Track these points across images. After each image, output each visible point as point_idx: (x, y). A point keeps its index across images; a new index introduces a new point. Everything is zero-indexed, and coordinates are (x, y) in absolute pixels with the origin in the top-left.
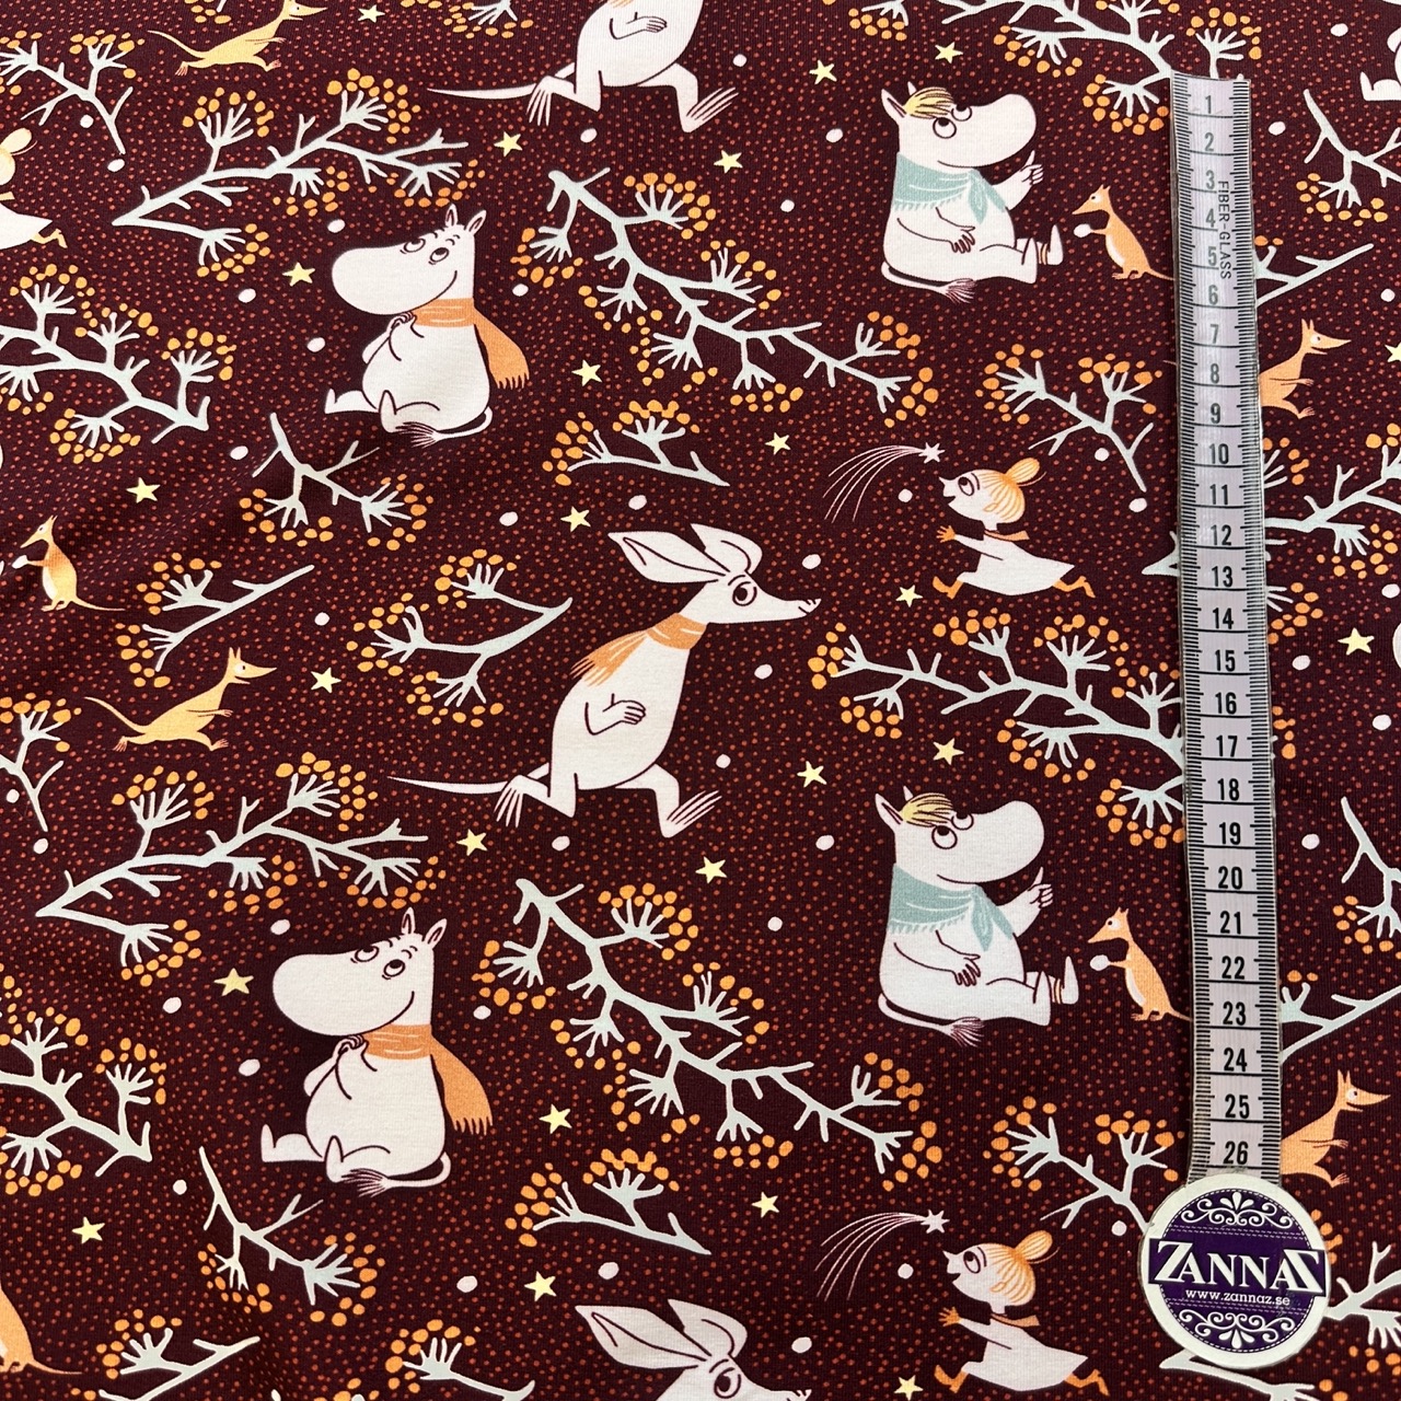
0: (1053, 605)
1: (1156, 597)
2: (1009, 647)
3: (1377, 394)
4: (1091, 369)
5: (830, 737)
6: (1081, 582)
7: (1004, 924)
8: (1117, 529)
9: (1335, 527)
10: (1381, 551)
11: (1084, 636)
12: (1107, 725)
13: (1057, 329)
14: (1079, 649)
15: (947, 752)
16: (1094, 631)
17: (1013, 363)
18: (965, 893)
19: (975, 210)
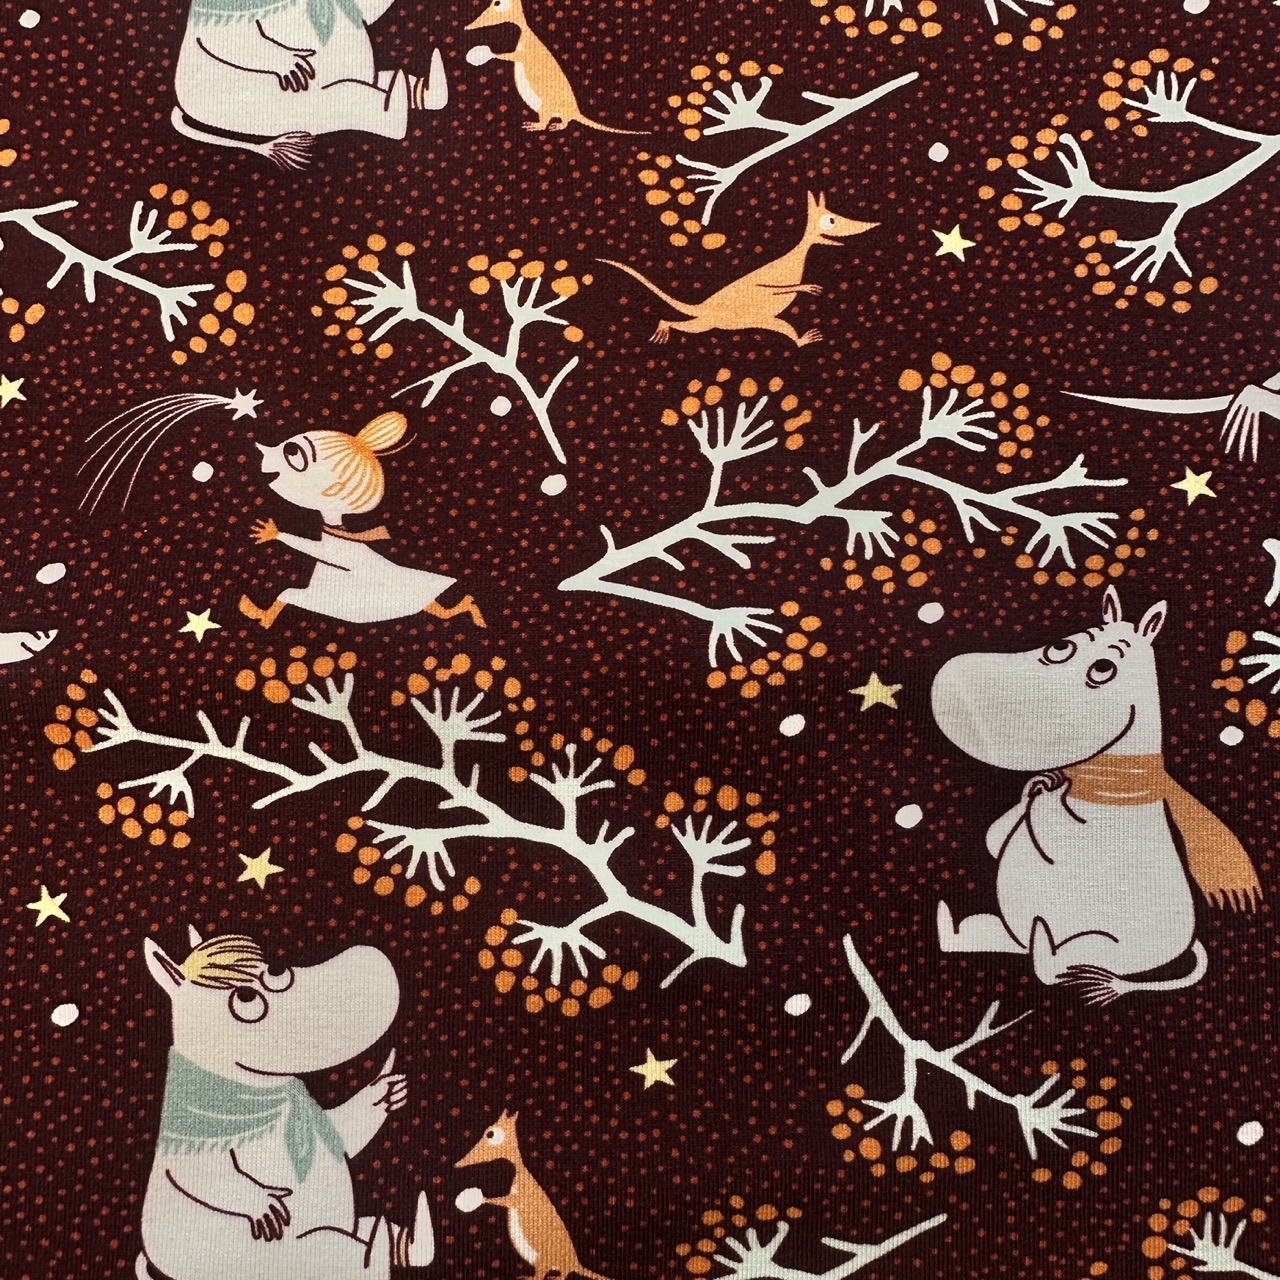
0: (422, 639)
1: (577, 625)
2: (354, 708)
3: (917, 307)
4: (486, 272)
5: (79, 847)
6: (467, 604)
7: (332, 1138)
8: (521, 522)
9: (851, 516)
10: (918, 550)
11: (469, 689)
12: (500, 824)
13: (436, 210)
14: (460, 709)
15: (258, 869)
16: (484, 680)
17: (369, 264)
18: (278, 1090)
19: (316, 24)
